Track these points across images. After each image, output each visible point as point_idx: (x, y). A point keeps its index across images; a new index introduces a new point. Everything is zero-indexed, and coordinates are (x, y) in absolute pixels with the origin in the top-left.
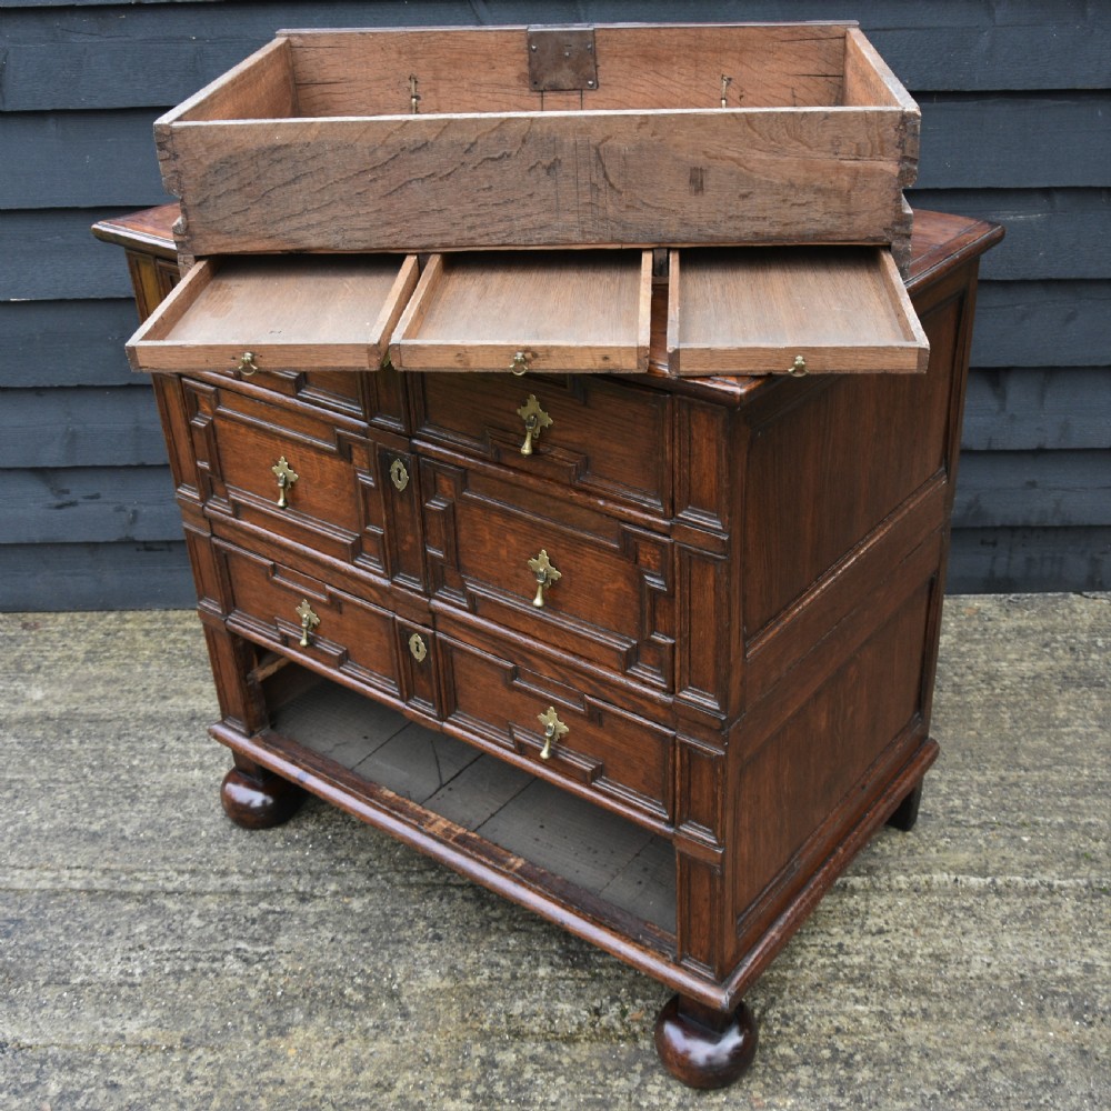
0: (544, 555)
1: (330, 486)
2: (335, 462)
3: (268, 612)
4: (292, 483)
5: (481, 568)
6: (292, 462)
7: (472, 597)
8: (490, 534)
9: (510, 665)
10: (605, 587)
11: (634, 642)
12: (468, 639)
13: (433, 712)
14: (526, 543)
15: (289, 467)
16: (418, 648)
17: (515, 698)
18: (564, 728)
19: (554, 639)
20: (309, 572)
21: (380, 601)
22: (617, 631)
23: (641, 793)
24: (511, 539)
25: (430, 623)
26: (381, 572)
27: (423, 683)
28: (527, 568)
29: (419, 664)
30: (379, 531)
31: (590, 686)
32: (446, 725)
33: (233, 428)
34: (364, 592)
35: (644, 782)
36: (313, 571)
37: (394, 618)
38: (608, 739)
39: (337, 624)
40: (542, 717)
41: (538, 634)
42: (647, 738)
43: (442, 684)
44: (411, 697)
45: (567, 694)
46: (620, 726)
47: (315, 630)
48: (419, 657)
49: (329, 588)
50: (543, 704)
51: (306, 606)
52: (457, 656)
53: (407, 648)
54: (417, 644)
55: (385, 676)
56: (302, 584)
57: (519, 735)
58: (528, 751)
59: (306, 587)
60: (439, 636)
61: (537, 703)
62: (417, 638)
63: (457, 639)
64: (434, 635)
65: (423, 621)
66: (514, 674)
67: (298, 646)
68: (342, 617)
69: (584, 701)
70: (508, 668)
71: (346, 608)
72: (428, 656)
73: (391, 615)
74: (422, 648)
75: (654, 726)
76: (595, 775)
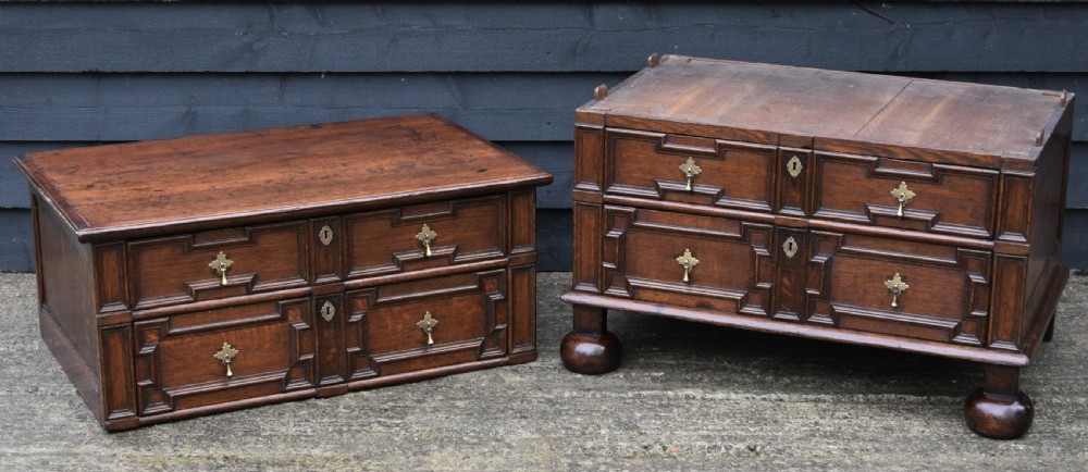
3: (649, 177)
9: (875, 159)
13: (801, 213)
16: (794, 168)
17: (874, 183)
18: (911, 194)
20: (700, 134)
23: (969, 225)
25: (810, 145)
27: (794, 194)
29: (794, 180)
31: (938, 157)
32: (812, 221)
34: (752, 137)
35: (971, 216)
36: (705, 132)
38: (946, 192)
39: (718, 170)
40: (895, 192)
42: (977, 183)
43: (813, 188)
44: (781, 207)
45: (919, 168)
46: (957, 180)
47: (695, 179)
48: (794, 174)
49: (718, 141)
50: (896, 182)
51: (690, 161)
52: (827, 165)
53: (785, 169)
54: (795, 164)
55: (757, 199)
56: (692, 145)
57: (874, 209)
58: (881, 220)
59: (696, 146)
60: (816, 152)
61: (891, 182)
62: (795, 159)
63: (832, 151)
64: (812, 153)
65: (802, 145)
66: (877, 164)
67: (675, 197)
68: (725, 162)
69: (932, 169)
70: (872, 162)
71: (729, 155)
72: (803, 171)
73: (775, 148)
74: (799, 166)
75: (985, 171)
76: (934, 221)
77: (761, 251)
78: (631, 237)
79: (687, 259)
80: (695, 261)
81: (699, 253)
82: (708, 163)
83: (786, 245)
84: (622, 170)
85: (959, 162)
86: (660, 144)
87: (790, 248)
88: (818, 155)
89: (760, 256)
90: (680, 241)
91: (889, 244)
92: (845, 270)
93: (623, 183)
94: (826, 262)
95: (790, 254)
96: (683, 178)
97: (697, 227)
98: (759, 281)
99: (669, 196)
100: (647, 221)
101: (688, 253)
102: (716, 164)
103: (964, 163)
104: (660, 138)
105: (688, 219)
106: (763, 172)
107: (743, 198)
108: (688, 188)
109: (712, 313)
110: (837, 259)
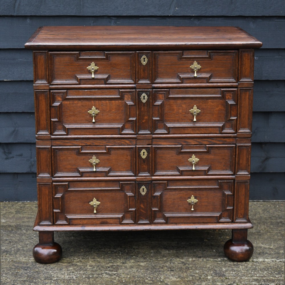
0: (195, 107)
1: (113, 111)
2: (117, 102)
3: (74, 167)
4: (97, 114)
5: (172, 118)
6: (98, 107)
7: (168, 129)
8: (176, 106)
10: (215, 110)
11: (224, 123)
12: (165, 143)
13: (148, 175)
14: (189, 105)
15: (96, 109)
16: (144, 154)
17: (181, 157)
18: (197, 159)
19: (197, 132)
21: (130, 144)
22: (218, 121)
23: (223, 170)
24: (184, 106)
25: (150, 143)
26: (134, 133)
27: (145, 166)
28: (189, 113)
29: (144, 160)
30: (134, 119)
31: (209, 141)
32: (153, 177)
33: (71, 102)
34: (123, 142)
35: (224, 166)
36: (100, 143)
37: (136, 147)
38: (213, 157)
39: (108, 160)
40: (190, 159)
41: (191, 132)
42: (226, 151)
43: (153, 163)
44: (139, 173)
45: (200, 148)
46: (217, 151)
47: (97, 165)
48: (144, 157)
49: (107, 147)
50: (190, 155)
51: (94, 157)
52: (159, 151)
53: (139, 155)
54: (144, 153)
55: (127, 171)
56: (94, 150)
57: (181, 169)
58: (184, 173)
59: (96, 150)
60: (154, 146)
61: (188, 155)
62: (144, 150)
63: (161, 145)
64: (152, 147)
65: (148, 144)
66: (181, 148)
67: (87, 175)
68: (111, 156)
69: (206, 147)
70: (179, 147)
71: (113, 152)
72: (148, 155)
73: (134, 146)
74: (146, 153)
75: (229, 145)
76: (208, 170)
77: (129, 194)
78: (66, 196)
79: (95, 202)
80: (99, 203)
81: (100, 199)
82: (103, 157)
83: (141, 190)
84: (61, 166)
85: (218, 143)
86: (79, 151)
87: (143, 191)
88: (154, 147)
89: (129, 196)
90: (91, 194)
91: (188, 183)
92: (169, 197)
93: (61, 171)
94: (160, 195)
95: (143, 194)
96: (91, 165)
97: (100, 187)
98: (130, 208)
99: (84, 174)
100: (74, 187)
101: (95, 200)
102: (106, 157)
103: (220, 143)
104: (79, 148)
105: (94, 184)
106: (129, 158)
107: (121, 171)
108: (94, 170)
109: (109, 226)
110: (165, 192)
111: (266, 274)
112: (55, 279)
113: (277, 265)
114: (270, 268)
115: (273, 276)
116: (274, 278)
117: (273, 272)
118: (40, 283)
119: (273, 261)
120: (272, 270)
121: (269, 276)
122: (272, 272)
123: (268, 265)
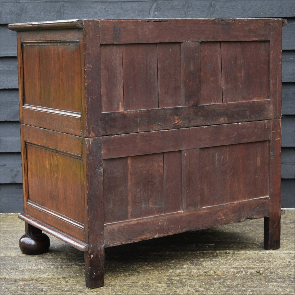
111: (246, 263)
112: (22, 269)
113: (259, 256)
114: (251, 258)
115: (253, 265)
116: (255, 266)
117: (254, 261)
118: (4, 273)
119: (255, 253)
120: (253, 260)
121: (249, 265)
122: (252, 261)
123: (250, 256)
